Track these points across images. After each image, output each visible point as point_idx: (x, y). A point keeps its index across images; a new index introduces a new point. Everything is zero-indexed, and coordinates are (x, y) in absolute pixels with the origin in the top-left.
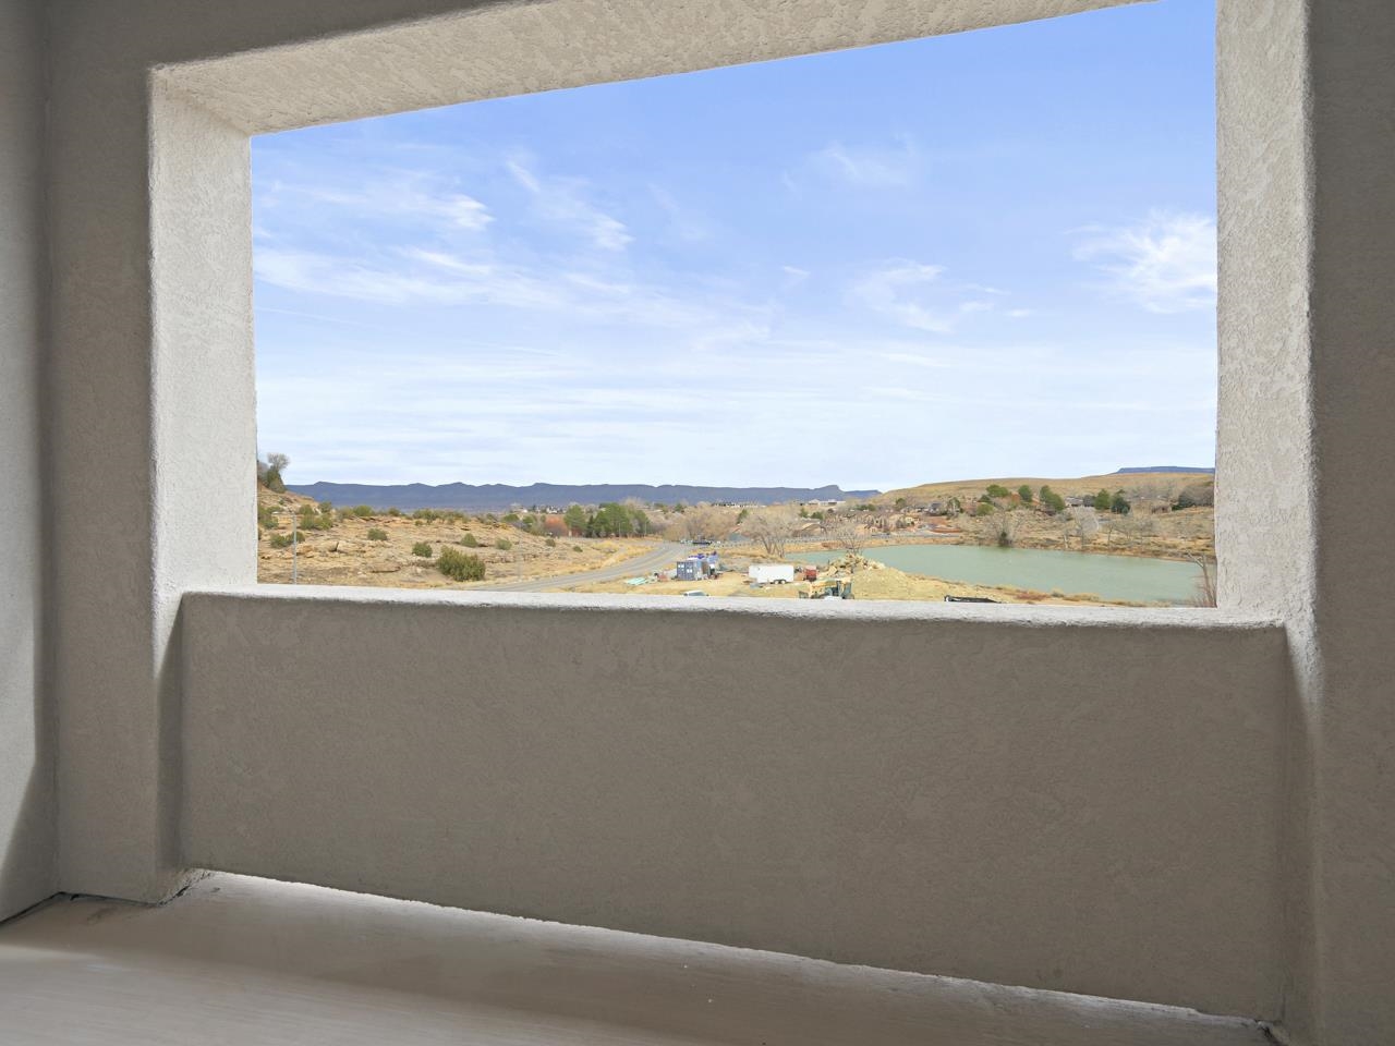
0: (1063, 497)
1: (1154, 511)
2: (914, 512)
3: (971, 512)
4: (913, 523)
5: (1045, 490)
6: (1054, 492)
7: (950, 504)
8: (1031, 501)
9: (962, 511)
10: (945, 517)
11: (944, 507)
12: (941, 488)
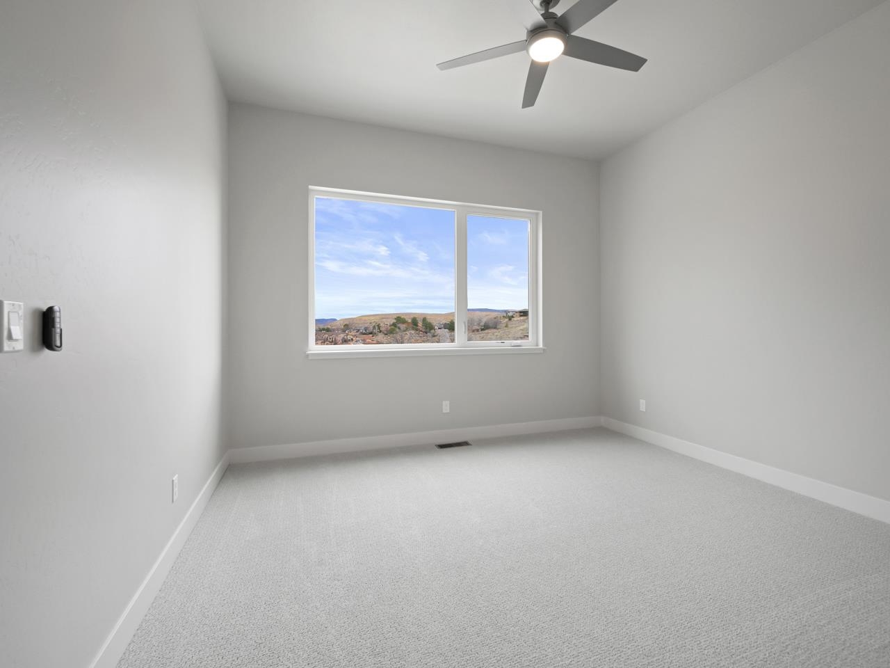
0: (434, 324)
1: (473, 331)
2: (353, 333)
3: (386, 332)
4: (352, 339)
5: (424, 320)
6: (429, 321)
7: (374, 327)
8: (417, 326)
9: (380, 332)
10: (371, 335)
11: (371, 329)
12: (372, 318)
